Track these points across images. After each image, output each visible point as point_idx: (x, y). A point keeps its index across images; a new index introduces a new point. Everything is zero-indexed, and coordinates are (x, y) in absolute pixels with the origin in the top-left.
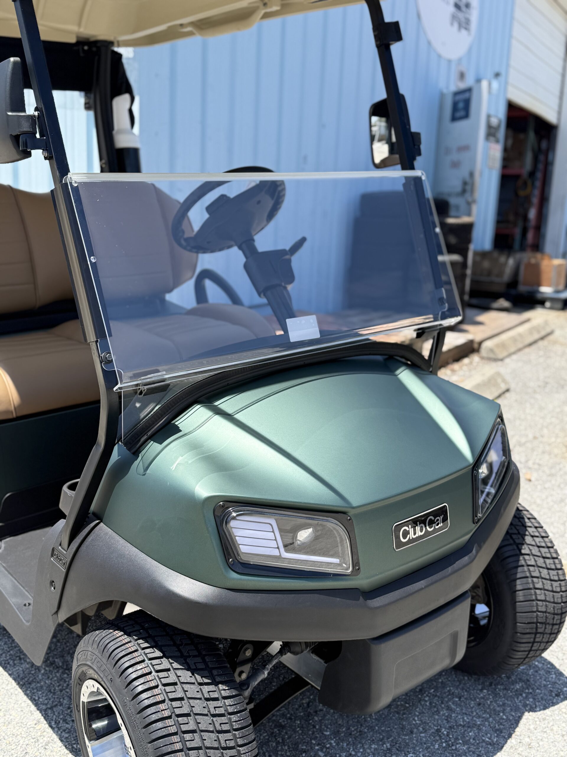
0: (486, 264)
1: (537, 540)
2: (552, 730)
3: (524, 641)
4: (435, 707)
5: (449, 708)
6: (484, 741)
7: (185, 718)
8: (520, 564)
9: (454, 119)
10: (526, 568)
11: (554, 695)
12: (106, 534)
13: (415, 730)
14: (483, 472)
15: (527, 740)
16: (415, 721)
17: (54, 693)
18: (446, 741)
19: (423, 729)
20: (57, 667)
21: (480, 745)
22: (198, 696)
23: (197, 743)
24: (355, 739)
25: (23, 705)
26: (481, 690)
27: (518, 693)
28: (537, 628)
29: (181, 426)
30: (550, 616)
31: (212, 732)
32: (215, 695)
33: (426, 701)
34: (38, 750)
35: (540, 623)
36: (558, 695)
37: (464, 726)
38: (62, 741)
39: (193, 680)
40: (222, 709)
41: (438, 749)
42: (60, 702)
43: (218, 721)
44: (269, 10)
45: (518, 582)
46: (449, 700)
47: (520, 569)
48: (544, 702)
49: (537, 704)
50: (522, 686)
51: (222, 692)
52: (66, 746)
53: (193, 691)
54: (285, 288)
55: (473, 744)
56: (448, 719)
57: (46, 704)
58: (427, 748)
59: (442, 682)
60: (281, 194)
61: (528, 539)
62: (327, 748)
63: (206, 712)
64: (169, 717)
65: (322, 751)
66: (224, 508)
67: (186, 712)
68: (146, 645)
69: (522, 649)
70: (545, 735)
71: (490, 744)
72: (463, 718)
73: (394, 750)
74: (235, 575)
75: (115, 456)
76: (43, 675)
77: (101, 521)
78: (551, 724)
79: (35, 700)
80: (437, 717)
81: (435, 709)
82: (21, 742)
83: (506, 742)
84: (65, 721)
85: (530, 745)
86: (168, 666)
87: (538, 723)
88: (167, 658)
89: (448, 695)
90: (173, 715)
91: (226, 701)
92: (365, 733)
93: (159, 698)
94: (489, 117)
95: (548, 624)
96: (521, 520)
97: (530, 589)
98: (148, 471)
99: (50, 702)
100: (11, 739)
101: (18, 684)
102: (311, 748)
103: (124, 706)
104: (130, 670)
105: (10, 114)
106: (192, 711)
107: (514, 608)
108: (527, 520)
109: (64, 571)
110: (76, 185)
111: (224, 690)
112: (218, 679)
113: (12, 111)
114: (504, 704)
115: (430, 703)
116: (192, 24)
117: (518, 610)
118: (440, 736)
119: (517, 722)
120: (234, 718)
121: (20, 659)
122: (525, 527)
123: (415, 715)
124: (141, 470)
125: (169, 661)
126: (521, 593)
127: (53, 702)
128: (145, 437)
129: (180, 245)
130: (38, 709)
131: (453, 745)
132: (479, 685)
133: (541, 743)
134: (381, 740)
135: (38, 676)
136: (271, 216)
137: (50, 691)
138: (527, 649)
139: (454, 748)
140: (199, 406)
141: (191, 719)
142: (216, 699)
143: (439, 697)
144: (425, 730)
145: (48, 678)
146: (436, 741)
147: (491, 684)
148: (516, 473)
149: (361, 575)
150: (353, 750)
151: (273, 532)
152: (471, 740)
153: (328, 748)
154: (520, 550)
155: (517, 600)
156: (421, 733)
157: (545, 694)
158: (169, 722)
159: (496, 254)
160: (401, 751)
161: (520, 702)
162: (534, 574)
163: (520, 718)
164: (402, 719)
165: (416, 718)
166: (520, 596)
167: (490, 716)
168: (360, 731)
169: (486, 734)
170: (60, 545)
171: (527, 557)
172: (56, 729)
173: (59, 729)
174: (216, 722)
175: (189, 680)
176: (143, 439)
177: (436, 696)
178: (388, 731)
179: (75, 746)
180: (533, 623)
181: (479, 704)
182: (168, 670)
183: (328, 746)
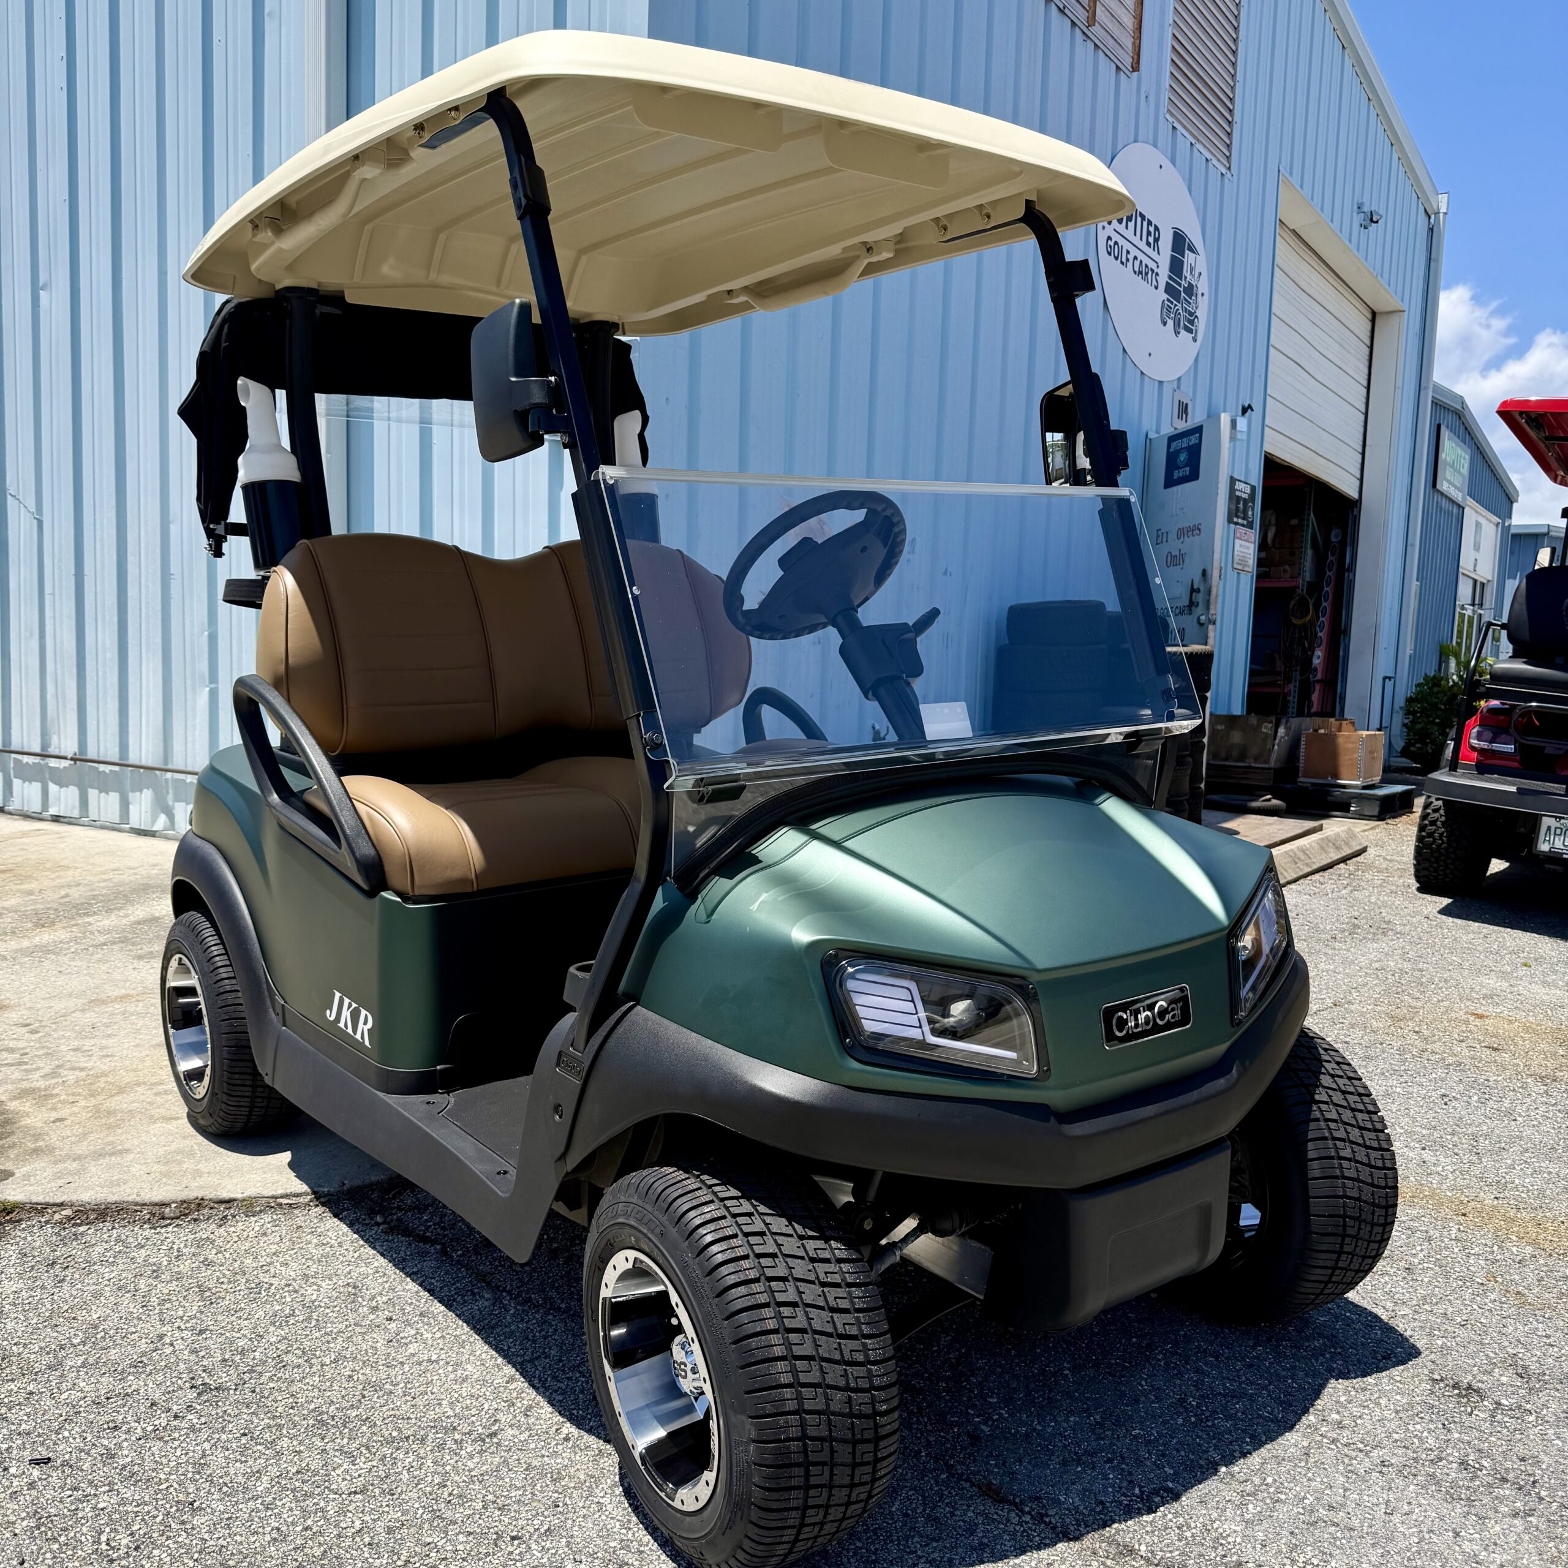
0: (1236, 737)
1: (1341, 1081)
2: (1378, 1404)
3: (1324, 1247)
4: (1174, 1368)
5: (1197, 1371)
6: (1260, 1416)
7: (781, 1284)
8: (1312, 1117)
9: (1170, 483)
10: (1323, 1124)
11: (1380, 1357)
12: (647, 1020)
13: (1143, 1399)
14: (1245, 947)
15: (1335, 1416)
16: (1142, 1386)
17: (534, 1341)
18: (1196, 1415)
19: (1156, 1398)
20: (535, 1306)
21: (1255, 1421)
22: (800, 1254)
23: (800, 1322)
24: (1041, 1408)
25: (484, 1356)
26: (1254, 1347)
27: (1317, 1354)
28: (1345, 1226)
29: (760, 856)
30: (1367, 1208)
31: (822, 1308)
32: (826, 1255)
33: (1159, 1360)
34: (515, 1417)
35: (1350, 1218)
36: (1387, 1357)
37: (1225, 1396)
38: (552, 1405)
39: (790, 1231)
40: (837, 1276)
41: (1182, 1425)
42: (544, 1352)
43: (831, 1293)
44: (874, 259)
45: (1310, 1146)
46: (1198, 1360)
47: (1312, 1125)
48: (1363, 1366)
49: (1351, 1367)
50: (1324, 1343)
51: (836, 1252)
52: (560, 1412)
53: (791, 1245)
54: (908, 684)
55: (1242, 1420)
56: (1197, 1385)
57: (523, 1356)
58: (1164, 1423)
59: (1186, 1334)
60: (899, 539)
61: (1326, 1080)
62: (994, 1421)
63: (812, 1277)
64: (756, 1280)
65: (986, 1424)
66: (837, 958)
67: (782, 1274)
68: (715, 1181)
69: (1321, 1263)
70: (1366, 1411)
71: (1272, 1421)
72: (1224, 1384)
73: (1108, 1424)
74: (855, 1065)
75: (659, 902)
76: (513, 1316)
77: (638, 1003)
78: (1376, 1395)
79: (504, 1351)
80: (1178, 1382)
81: (1175, 1372)
82: (486, 1406)
83: (1299, 1419)
84: (555, 1378)
85: (1340, 1423)
86: (750, 1209)
87: (1353, 1393)
88: (749, 1199)
89: (1197, 1353)
90: (762, 1278)
91: (842, 1265)
92: (1058, 1400)
93: (740, 1252)
94: (1233, 481)
95: (1364, 1221)
96: (1313, 1051)
97: (1332, 1158)
98: (714, 917)
99: (529, 1353)
100: (468, 1402)
101: (473, 1328)
102: (968, 1420)
103: (684, 1267)
104: (692, 1214)
105: (513, 379)
106: (791, 1274)
107: (1305, 1188)
108: (1322, 1052)
109: (579, 1083)
110: (611, 482)
111: (838, 1248)
112: (829, 1233)
113: (516, 376)
114: (1293, 1368)
115: (1166, 1363)
116: (746, 289)
117: (1312, 1193)
118: (1186, 1409)
119: (1317, 1394)
120: (856, 1292)
121: (473, 1294)
122: (1320, 1061)
123: (1142, 1378)
124: (702, 915)
125: (752, 1204)
126: (1315, 1164)
127: (533, 1353)
128: (707, 871)
129: (735, 622)
130: (509, 1362)
131: (1208, 1420)
132: (1249, 1339)
133: (1359, 1421)
134: (1086, 1411)
135: (505, 1318)
136: (880, 578)
137: (527, 1338)
138: (1329, 1264)
139: (1210, 1424)
140: (786, 829)
141: (790, 1286)
142: (827, 1261)
143: (1180, 1355)
144: (1158, 1399)
145: (522, 1320)
146: (1179, 1414)
147: (1269, 1340)
148: (1300, 965)
149: (1050, 1082)
150: (1039, 1423)
151: (913, 1001)
152: (1239, 1414)
153: (996, 1420)
154: (1312, 1095)
155: (1310, 1176)
156: (1153, 1402)
157: (1364, 1355)
158: (756, 1287)
159: (1253, 719)
160: (1120, 1426)
161: (1322, 1364)
162: (1336, 1134)
163: (1323, 1386)
164: (1119, 1383)
165: (1143, 1383)
166: (1315, 1169)
167: (1270, 1383)
168: (1049, 1398)
169: (1265, 1408)
170: (572, 1045)
171: (1324, 1107)
172: (542, 1390)
173: (546, 1389)
174: (828, 1295)
175: (784, 1230)
176: (702, 875)
177: (1176, 1353)
178: (1097, 1399)
179: (575, 1412)
180: (1338, 1216)
181: (1251, 1366)
182: (750, 1215)
183: (996, 1417)
